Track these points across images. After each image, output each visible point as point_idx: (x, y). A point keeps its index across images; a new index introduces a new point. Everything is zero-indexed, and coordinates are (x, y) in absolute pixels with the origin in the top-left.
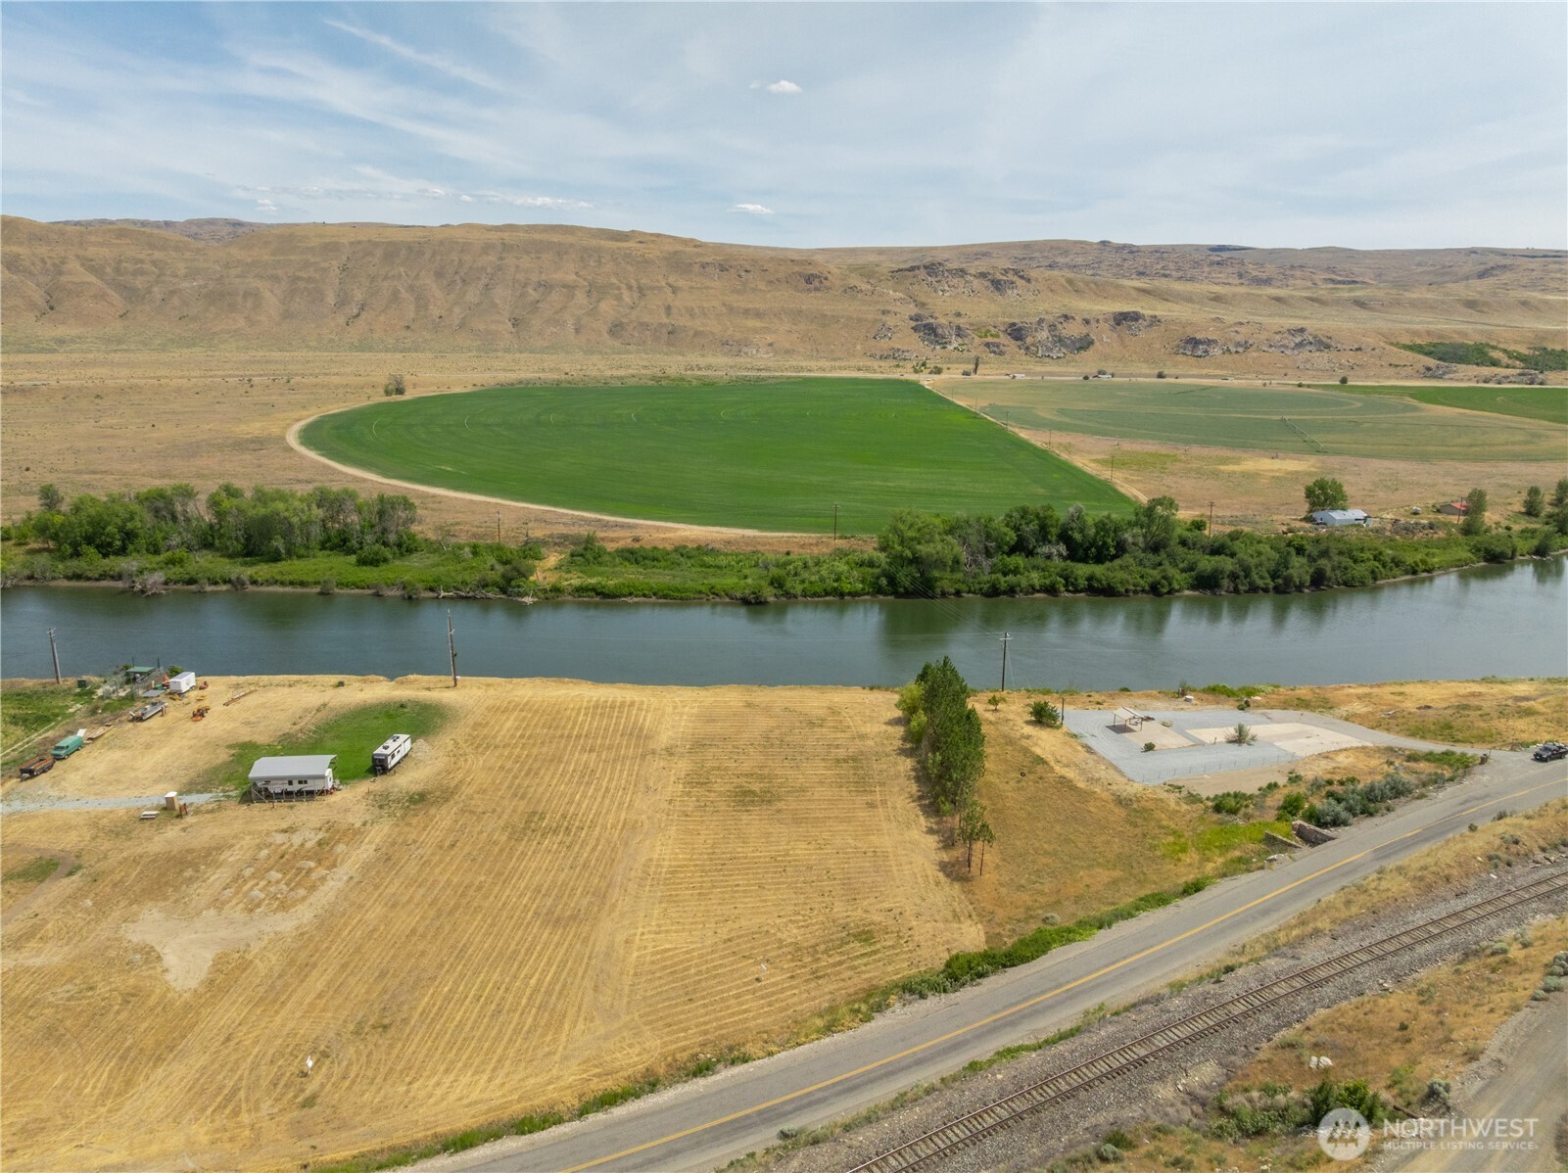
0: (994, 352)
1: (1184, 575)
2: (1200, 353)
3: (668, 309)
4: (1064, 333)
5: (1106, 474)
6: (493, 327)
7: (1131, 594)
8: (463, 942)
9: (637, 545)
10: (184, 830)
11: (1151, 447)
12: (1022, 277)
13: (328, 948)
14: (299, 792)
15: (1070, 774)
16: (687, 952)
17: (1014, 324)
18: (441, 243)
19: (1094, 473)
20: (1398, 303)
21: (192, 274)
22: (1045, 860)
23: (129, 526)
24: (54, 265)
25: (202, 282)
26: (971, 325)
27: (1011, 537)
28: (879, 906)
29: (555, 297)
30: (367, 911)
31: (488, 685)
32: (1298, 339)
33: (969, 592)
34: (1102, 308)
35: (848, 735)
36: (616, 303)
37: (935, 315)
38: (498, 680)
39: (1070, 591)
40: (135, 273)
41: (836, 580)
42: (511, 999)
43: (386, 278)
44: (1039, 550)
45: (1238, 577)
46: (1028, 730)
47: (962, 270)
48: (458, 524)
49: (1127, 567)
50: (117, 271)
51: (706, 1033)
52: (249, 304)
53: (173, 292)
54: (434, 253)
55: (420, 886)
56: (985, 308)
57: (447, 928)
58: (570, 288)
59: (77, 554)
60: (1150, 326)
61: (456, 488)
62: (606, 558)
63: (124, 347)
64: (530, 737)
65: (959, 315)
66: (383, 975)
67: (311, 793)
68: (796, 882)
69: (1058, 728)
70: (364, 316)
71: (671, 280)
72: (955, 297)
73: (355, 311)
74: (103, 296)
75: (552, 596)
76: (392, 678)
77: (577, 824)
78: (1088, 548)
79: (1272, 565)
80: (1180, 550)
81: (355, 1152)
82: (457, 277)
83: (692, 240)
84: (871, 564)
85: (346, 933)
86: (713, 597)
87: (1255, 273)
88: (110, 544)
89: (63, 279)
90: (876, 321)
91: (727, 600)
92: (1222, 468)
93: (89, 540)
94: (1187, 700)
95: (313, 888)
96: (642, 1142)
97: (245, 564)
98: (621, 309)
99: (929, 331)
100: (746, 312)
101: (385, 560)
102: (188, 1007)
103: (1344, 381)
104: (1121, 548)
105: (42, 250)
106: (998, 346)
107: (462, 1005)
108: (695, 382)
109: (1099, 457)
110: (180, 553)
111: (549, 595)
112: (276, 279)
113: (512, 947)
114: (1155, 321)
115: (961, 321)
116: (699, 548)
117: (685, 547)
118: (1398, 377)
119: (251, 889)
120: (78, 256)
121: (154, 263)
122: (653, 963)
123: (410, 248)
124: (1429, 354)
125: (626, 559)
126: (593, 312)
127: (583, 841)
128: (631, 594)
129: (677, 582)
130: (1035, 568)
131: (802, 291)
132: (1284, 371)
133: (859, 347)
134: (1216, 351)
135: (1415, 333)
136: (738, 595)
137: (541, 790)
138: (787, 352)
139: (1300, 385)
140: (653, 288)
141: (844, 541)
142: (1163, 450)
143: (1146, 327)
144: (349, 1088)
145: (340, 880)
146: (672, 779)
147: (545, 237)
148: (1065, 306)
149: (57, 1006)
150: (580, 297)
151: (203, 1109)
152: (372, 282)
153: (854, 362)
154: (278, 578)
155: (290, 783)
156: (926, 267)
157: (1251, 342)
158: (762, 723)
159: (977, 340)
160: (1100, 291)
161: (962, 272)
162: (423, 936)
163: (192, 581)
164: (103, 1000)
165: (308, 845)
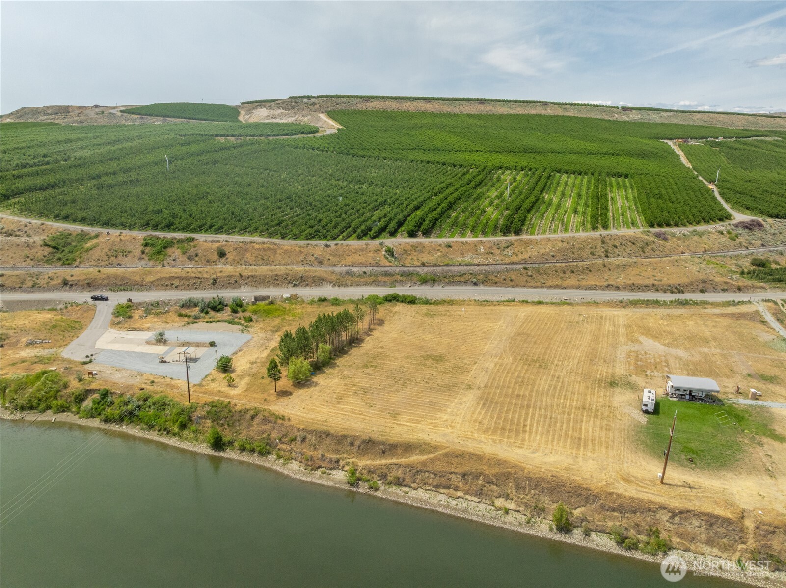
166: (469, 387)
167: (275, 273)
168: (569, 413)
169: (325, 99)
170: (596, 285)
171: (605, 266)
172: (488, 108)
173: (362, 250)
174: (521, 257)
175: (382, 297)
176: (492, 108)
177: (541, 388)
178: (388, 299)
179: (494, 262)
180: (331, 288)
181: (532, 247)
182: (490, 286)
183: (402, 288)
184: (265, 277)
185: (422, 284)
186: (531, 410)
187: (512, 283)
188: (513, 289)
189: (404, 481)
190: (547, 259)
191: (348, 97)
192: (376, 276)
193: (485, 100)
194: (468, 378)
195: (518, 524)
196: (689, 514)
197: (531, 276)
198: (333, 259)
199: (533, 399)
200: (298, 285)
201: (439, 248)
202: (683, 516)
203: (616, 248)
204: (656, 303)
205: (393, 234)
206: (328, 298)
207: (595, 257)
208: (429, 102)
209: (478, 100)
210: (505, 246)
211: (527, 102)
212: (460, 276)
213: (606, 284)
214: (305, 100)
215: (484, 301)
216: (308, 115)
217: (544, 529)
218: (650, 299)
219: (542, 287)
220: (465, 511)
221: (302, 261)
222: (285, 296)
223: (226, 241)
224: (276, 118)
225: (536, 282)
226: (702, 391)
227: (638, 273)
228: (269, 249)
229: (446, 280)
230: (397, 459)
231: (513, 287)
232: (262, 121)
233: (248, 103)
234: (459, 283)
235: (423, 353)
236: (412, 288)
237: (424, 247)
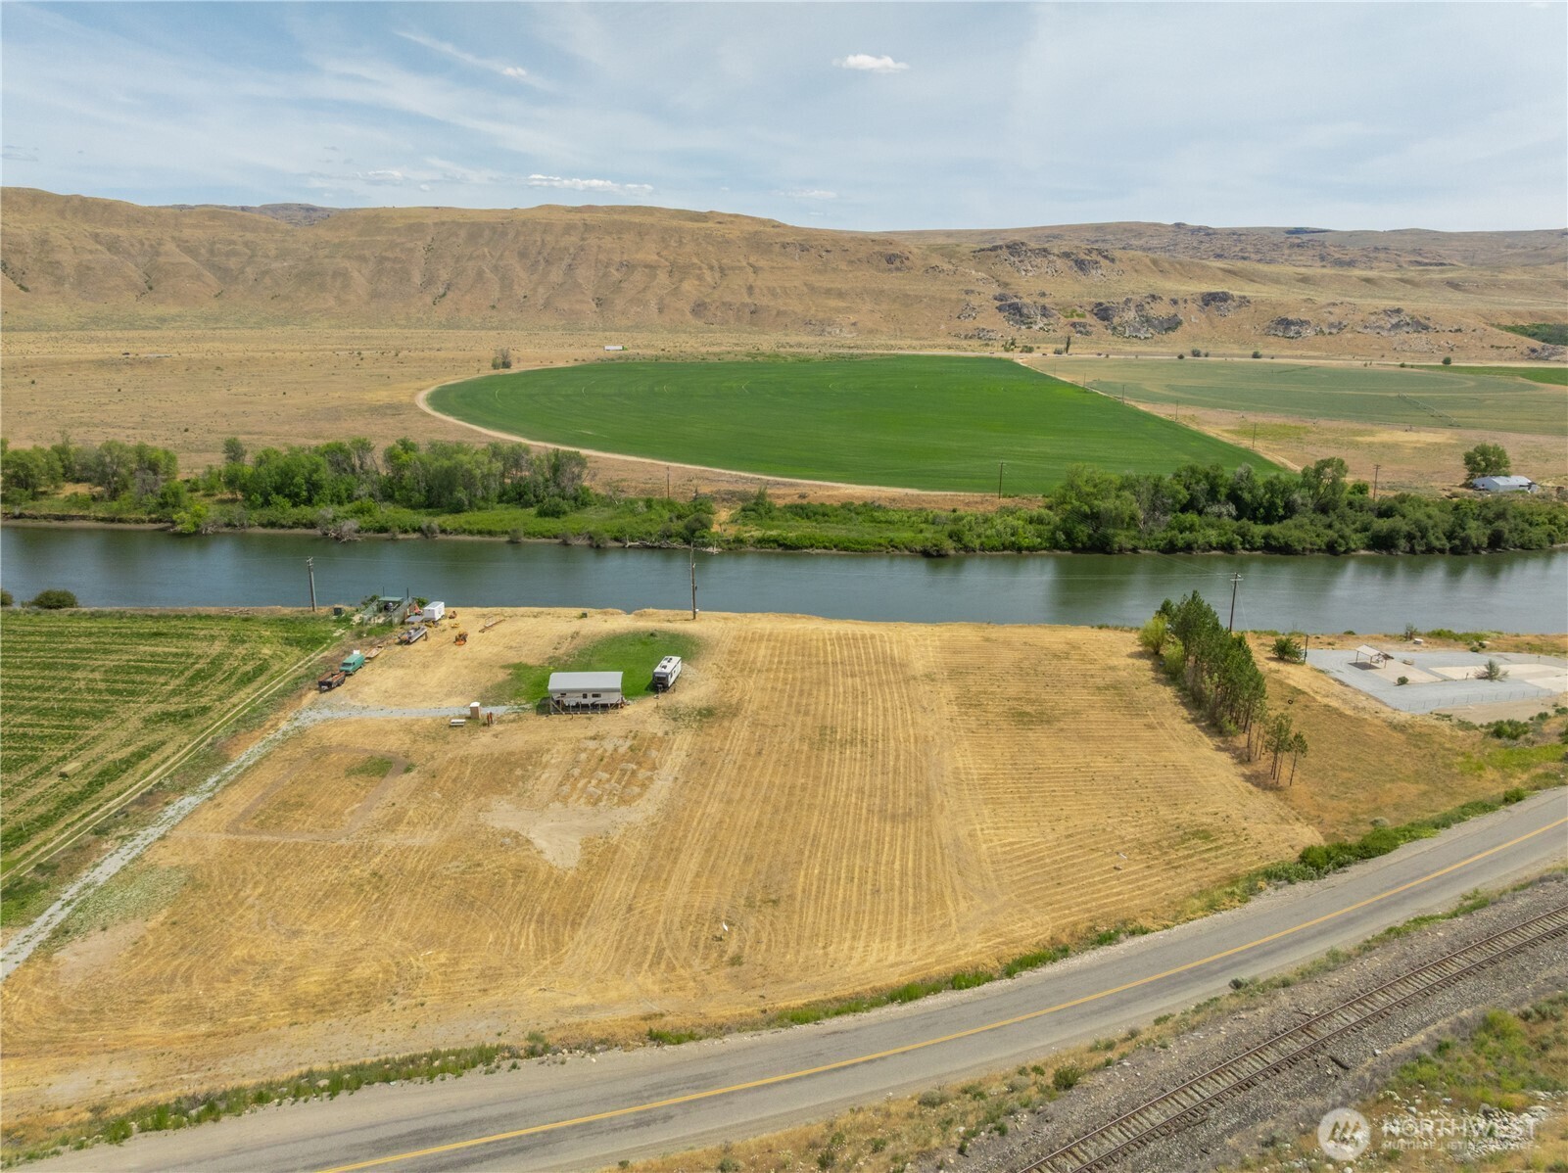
0: (1081, 332)
1: (1359, 535)
2: (1292, 334)
3: (750, 289)
4: (1152, 312)
5: (1246, 443)
6: (578, 307)
7: (1308, 553)
8: (812, 833)
9: (805, 502)
10: (496, 736)
11: (1278, 420)
12: (1106, 257)
13: (685, 836)
14: (592, 705)
15: (1334, 703)
16: (1033, 845)
17: (1101, 304)
18: (524, 223)
19: (1231, 442)
20: (1494, 285)
21: (282, 255)
22: (1346, 775)
23: (315, 477)
24: (151, 246)
25: (292, 263)
26: (1057, 304)
27: (1184, 495)
28: (1204, 810)
29: (638, 276)
30: (706, 806)
31: (725, 619)
32: (1394, 320)
33: (1145, 549)
34: (1190, 288)
35: (1097, 667)
36: (697, 283)
37: (1020, 295)
38: (733, 615)
39: (1247, 549)
40: (228, 255)
41: (1012, 535)
42: (883, 881)
43: (470, 258)
44: (1209, 510)
45: (1414, 538)
46: (1274, 665)
47: (1045, 250)
48: (624, 480)
49: (1302, 526)
50: (211, 252)
51: (1089, 910)
52: (338, 284)
53: (265, 273)
54: (518, 234)
55: (746, 786)
56: (1068, 288)
57: (791, 821)
58: (652, 268)
59: (267, 503)
60: (1240, 306)
61: (605, 450)
62: (775, 513)
63: (222, 325)
64: (788, 663)
65: (1043, 295)
66: (748, 859)
67: (605, 707)
68: (1110, 789)
69: (1303, 663)
70: (450, 295)
71: (752, 260)
72: (1038, 277)
73: (441, 291)
74: (199, 277)
75: (735, 547)
76: (629, 612)
77: (870, 737)
78: (1257, 509)
79: (1447, 526)
80: (1349, 512)
81: (805, 1001)
82: (540, 258)
83: (769, 220)
84: (1040, 521)
85: (695, 823)
86: (892, 549)
87: (1337, 256)
88: (297, 495)
89: (161, 259)
90: (959, 301)
91: (907, 553)
92: (1359, 439)
93: (278, 490)
94: (1416, 643)
95: (644, 786)
96: (1090, 993)
97: (430, 514)
98: (703, 289)
99: (1015, 311)
100: (828, 292)
101: (565, 513)
102: (578, 884)
103: (1447, 361)
104: (1290, 509)
105: (140, 232)
106: (1084, 327)
107: (838, 884)
108: (790, 359)
109: (1231, 428)
110: (367, 502)
111: (733, 546)
112: (362, 259)
113: (861, 838)
114: (1244, 301)
115: (1046, 301)
116: (865, 505)
117: (852, 504)
118: (1500, 358)
119: (586, 786)
120: (173, 238)
121: (246, 244)
122: (1005, 853)
123: (493, 228)
124: (1533, 335)
125: (796, 514)
126: (675, 292)
127: (883, 752)
128: (812, 546)
129: (854, 535)
130: (1211, 525)
131: (884, 271)
132: (1380, 353)
133: (943, 327)
134: (1309, 332)
135: (1517, 314)
136: (918, 548)
137: (821, 708)
138: (871, 331)
139: (1402, 366)
140: (733, 268)
141: (1008, 500)
142: (1291, 422)
143: (1235, 308)
144: (768, 950)
145: (666, 780)
146: (944, 701)
147: (625, 218)
148: (1150, 286)
149: (455, 878)
150: (662, 277)
151: (640, 965)
152: (457, 262)
153: (939, 341)
154: (466, 527)
155: (585, 696)
156: (1008, 247)
157: (1345, 323)
158: (1007, 657)
159: (1063, 320)
160: (1185, 271)
161: (1045, 252)
162: (771, 828)
163: (383, 529)
164: (495, 874)
165: (622, 750)
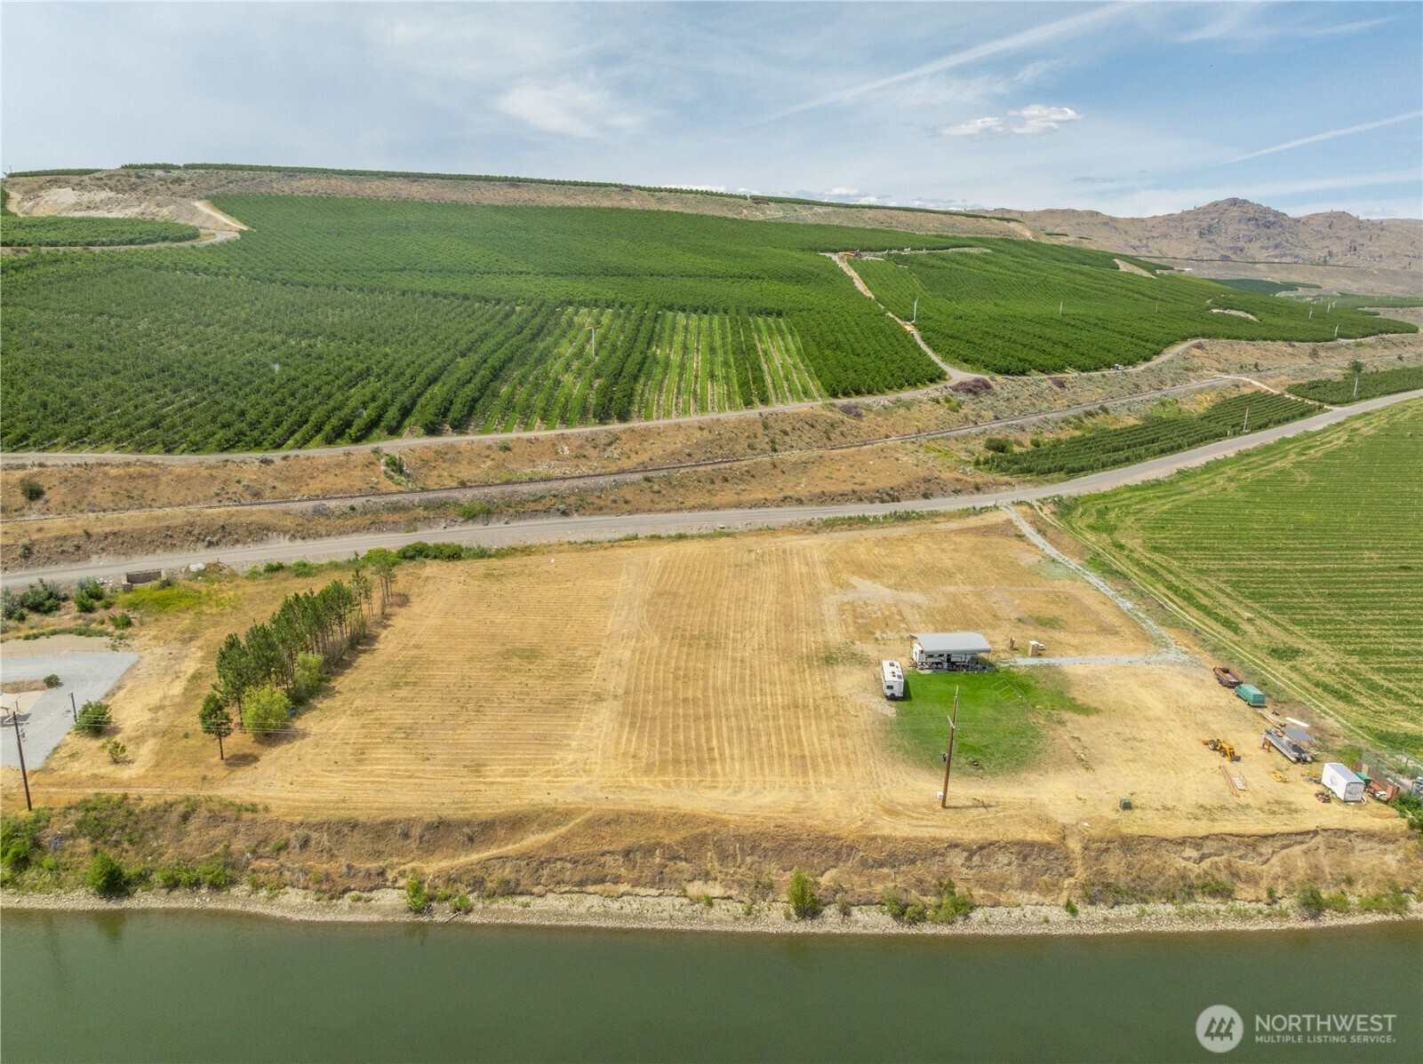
166: (599, 698)
167: (166, 524)
168: (775, 718)
169: (202, 171)
170: (766, 499)
171: (775, 466)
172: (526, 196)
173: (339, 465)
174: (635, 460)
175: (394, 551)
176: (535, 195)
177: (719, 683)
178: (408, 554)
179: (591, 472)
180: (287, 543)
181: (652, 441)
182: (590, 514)
183: (429, 531)
184: (143, 532)
185: (466, 521)
186: (713, 721)
187: (628, 507)
188: (631, 516)
189: (518, 885)
190: (680, 461)
191: (251, 168)
192: (376, 512)
193: (520, 180)
194: (592, 682)
195: (731, 919)
196: (992, 847)
197: (659, 492)
198: (283, 487)
199: (712, 703)
200: (217, 543)
201: (488, 452)
202: (985, 852)
203: (787, 434)
204: (863, 521)
205: (394, 431)
206: (287, 563)
207: (756, 452)
208: (415, 181)
209: (506, 179)
210: (605, 441)
211: (594, 185)
212: (534, 501)
213: (781, 495)
214: (159, 173)
215: (586, 543)
216: (169, 204)
217: (776, 918)
218: (853, 515)
219: (679, 509)
220: (639, 916)
221: (218, 495)
222: (193, 568)
223: (41, 465)
224: (96, 208)
225: (669, 502)
226: (965, 652)
227: (827, 474)
228: (142, 476)
229: (511, 510)
230: (499, 847)
231: (630, 513)
232: (63, 215)
233: (25, 175)
234: (534, 514)
235: (498, 648)
236: (449, 529)
237: (460, 452)
